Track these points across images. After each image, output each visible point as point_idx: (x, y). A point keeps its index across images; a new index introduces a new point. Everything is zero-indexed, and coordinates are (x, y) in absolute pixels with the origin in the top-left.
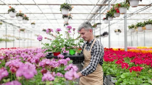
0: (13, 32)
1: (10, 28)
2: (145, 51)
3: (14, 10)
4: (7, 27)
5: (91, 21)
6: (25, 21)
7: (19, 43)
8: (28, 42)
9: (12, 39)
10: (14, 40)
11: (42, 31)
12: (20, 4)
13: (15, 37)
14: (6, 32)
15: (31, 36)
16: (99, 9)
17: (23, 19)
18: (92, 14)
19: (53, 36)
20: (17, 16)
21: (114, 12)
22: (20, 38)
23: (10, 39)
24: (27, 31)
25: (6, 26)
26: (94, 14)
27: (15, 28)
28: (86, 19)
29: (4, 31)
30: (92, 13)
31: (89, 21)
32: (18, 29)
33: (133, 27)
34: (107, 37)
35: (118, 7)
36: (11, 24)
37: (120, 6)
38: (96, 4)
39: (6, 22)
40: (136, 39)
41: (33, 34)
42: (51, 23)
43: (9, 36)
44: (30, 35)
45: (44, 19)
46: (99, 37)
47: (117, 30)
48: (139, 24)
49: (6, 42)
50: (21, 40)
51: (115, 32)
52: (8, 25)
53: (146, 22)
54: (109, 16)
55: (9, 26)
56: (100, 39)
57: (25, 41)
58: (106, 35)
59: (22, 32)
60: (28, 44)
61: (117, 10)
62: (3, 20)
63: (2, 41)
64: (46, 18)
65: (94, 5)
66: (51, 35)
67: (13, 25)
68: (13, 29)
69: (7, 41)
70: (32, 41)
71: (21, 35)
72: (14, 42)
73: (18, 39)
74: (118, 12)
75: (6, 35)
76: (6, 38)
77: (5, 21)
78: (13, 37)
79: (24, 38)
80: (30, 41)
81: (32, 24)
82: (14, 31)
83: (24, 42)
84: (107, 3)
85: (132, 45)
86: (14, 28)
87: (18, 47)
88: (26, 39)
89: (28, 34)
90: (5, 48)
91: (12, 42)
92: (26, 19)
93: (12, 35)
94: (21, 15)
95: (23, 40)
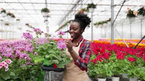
6: (12, 18)
7: (2, 35)
8: (10, 34)
12: (4, 2)
15: (13, 29)
38: (71, 3)
44: (12, 27)
59: (6, 26)
60: (10, 36)
65: (69, 4)
70: (14, 33)
80: (12, 33)
81: (17, 20)
83: (7, 35)
84: (80, 3)
85: (105, 37)
88: (8, 31)
92: (13, 17)
94: (9, 14)
95: (5, 32)
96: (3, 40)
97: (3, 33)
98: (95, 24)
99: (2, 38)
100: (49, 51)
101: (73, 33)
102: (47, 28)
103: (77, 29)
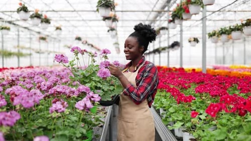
0: (28, 40)
1: (24, 34)
2: (239, 72)
3: (26, 8)
4: (20, 33)
5: (155, 23)
6: (44, 25)
7: (40, 58)
9: (28, 52)
10: (30, 55)
11: (74, 39)
13: (33, 50)
14: (18, 41)
15: (59, 48)
16: (166, 4)
17: (42, 22)
18: (156, 11)
19: (93, 48)
20: (32, 17)
21: (182, 11)
22: (40, 50)
23: (24, 52)
24: (53, 40)
25: (18, 31)
26: (159, 12)
27: (33, 35)
28: (147, 20)
29: (13, 39)
30: (155, 9)
31: (151, 23)
32: (38, 36)
33: (214, 34)
34: (178, 49)
35: (187, 4)
36: (25, 28)
37: (189, 2)
39: (17, 25)
40: (231, 52)
41: (62, 44)
42: (90, 27)
43: (23, 48)
44: (57, 45)
45: (79, 20)
46: (167, 50)
47: (193, 39)
48: (224, 31)
49: (18, 58)
50: (43, 53)
51: (190, 41)
52: (21, 29)
53: (232, 27)
54: (176, 18)
55: (22, 31)
56: (168, 52)
57: (49, 56)
58: (176, 47)
59: (42, 41)
61: (186, 8)
62: (13, 22)
63: (12, 56)
64: (81, 19)
66: (90, 46)
67: (29, 29)
68: (29, 36)
69: (19, 55)
71: (43, 46)
72: (32, 56)
73: (38, 52)
74: (188, 12)
75: (18, 46)
76: (19, 51)
77: (15, 23)
78: (30, 48)
79: (47, 51)
82: (31, 38)
83: (48, 58)
85: (224, 63)
86: (30, 34)
87: (38, 65)
88: (51, 52)
89: (54, 44)
90: (17, 66)
91: (28, 57)
92: (47, 21)
93: (28, 45)
94: (37, 16)
95: (46, 53)
96: (34, 67)
97: (42, 55)
98: (211, 36)
99: (40, 63)
100: (93, 77)
101: (128, 52)
102: (117, 46)
103: (133, 46)
